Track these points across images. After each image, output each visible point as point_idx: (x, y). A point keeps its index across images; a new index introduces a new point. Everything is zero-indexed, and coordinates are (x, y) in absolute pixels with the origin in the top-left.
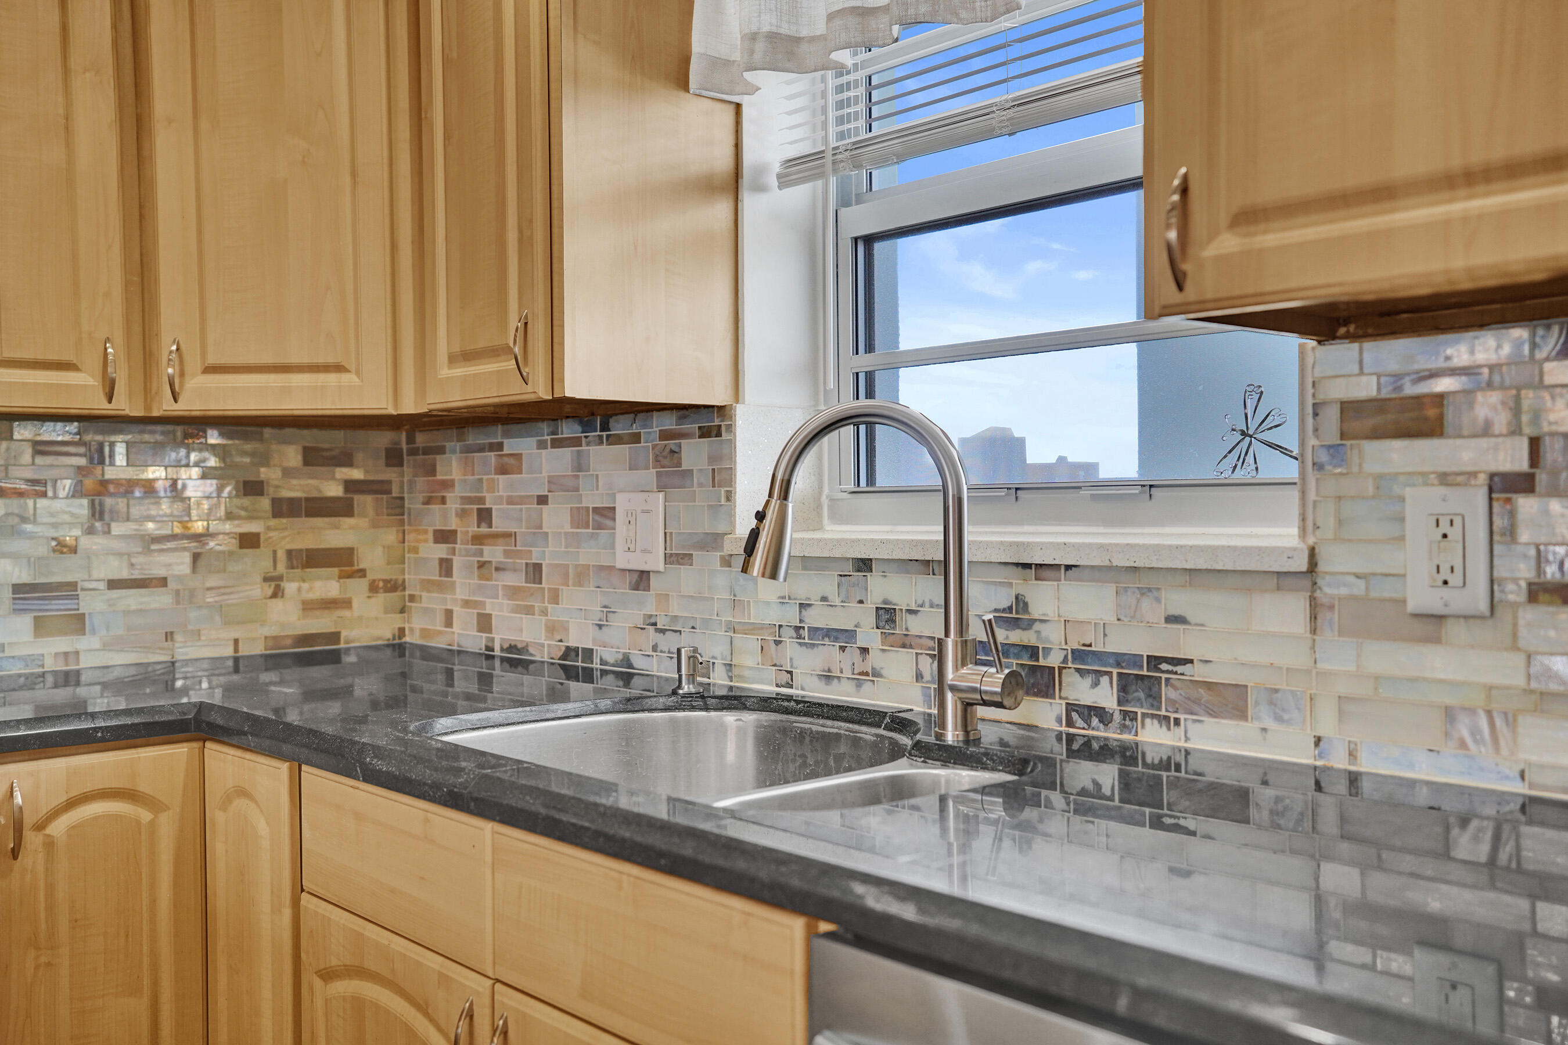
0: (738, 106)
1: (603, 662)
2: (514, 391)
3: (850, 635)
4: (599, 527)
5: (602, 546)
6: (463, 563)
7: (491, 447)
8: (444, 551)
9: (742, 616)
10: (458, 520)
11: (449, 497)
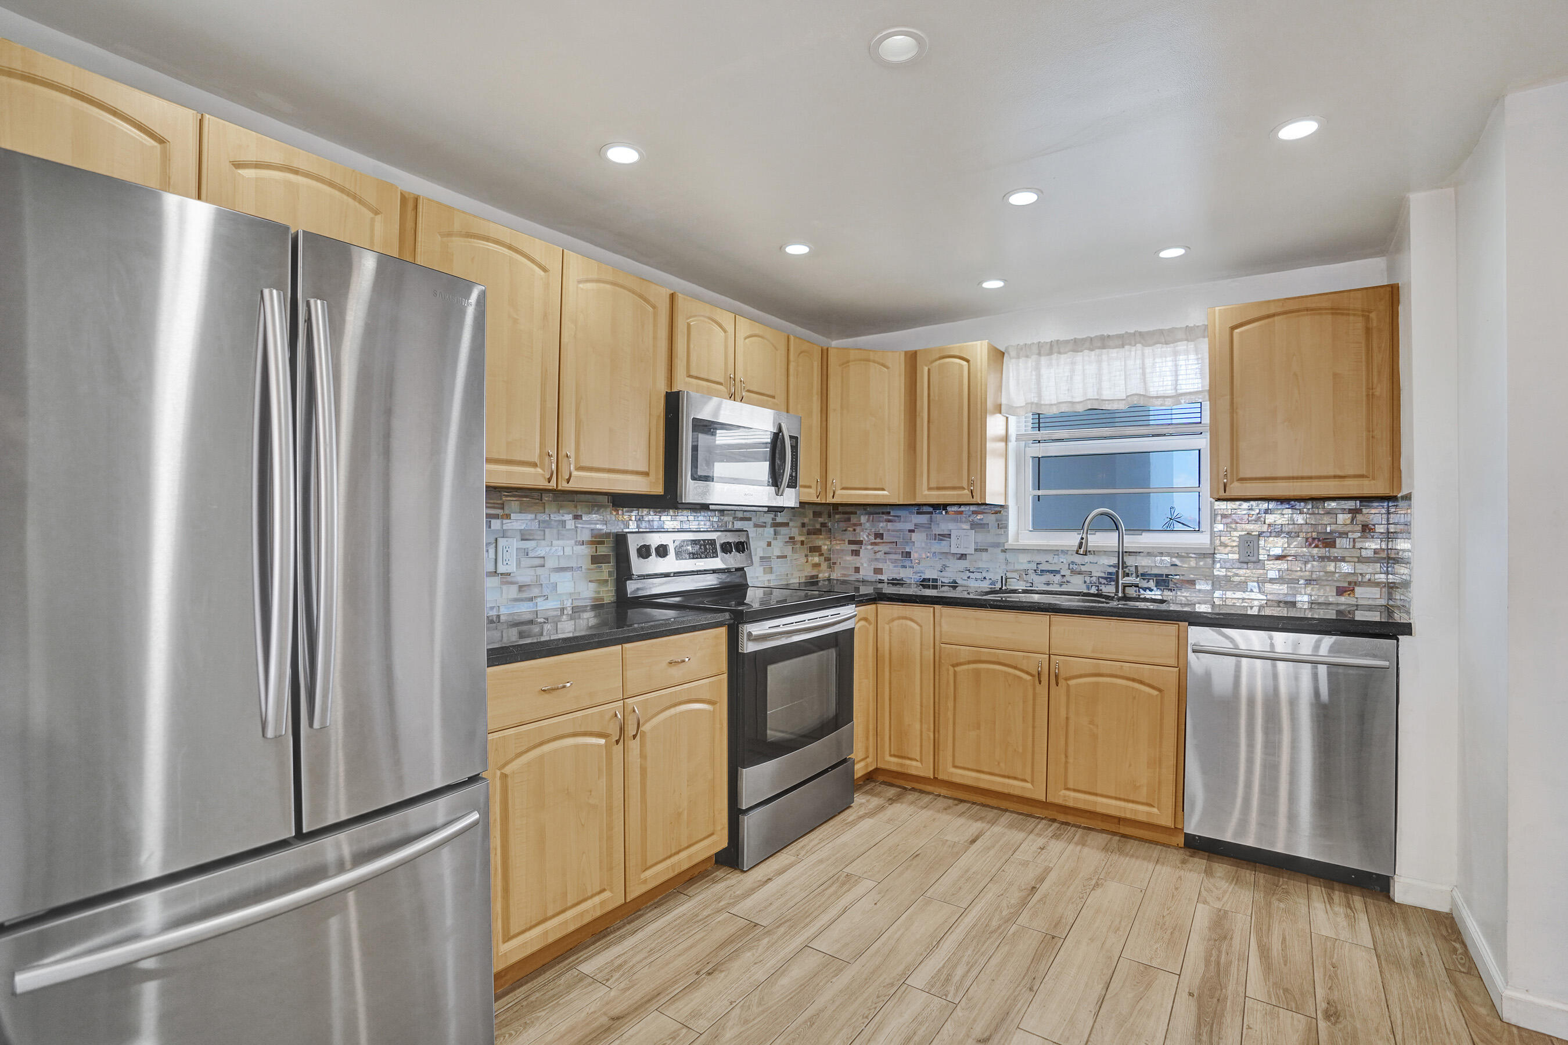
0: (1007, 418)
1: (942, 582)
2: (968, 499)
3: (1058, 572)
4: (942, 540)
5: (943, 546)
6: (866, 551)
7: (883, 513)
8: (854, 547)
9: (1010, 567)
10: (863, 537)
11: (858, 529)
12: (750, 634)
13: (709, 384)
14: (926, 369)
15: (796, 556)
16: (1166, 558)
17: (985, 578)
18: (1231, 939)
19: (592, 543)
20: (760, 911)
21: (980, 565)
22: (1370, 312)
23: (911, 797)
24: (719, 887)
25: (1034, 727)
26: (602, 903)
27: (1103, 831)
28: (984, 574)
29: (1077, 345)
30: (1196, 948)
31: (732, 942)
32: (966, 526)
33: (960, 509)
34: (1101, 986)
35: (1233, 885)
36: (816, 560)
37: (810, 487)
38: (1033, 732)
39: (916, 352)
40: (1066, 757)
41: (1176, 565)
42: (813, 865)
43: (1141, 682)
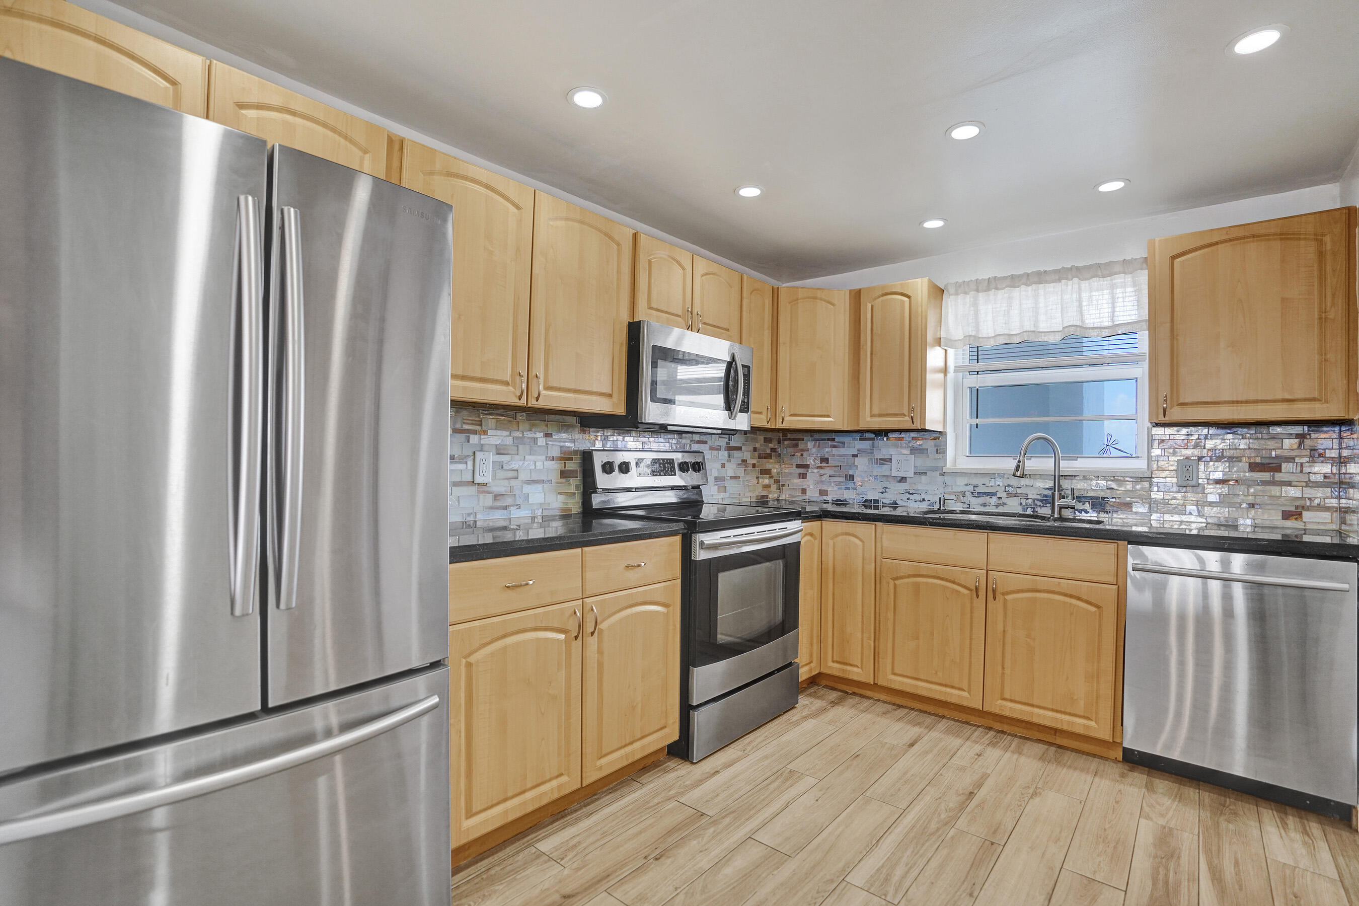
0: (946, 350)
1: (883, 502)
2: (909, 425)
3: (994, 494)
5: (884, 470)
6: (812, 474)
7: (828, 439)
8: (802, 470)
9: (949, 489)
10: (810, 461)
11: (805, 454)
12: (702, 543)
13: (667, 315)
14: (869, 306)
15: (748, 477)
16: (1102, 482)
17: (924, 500)
18: (1179, 857)
19: (561, 459)
20: (707, 801)
21: (920, 487)
22: (1323, 235)
23: (852, 701)
24: (672, 776)
25: (971, 639)
26: (560, 787)
27: (1039, 741)
28: (923, 496)
29: (1014, 281)
30: (1142, 864)
31: (680, 829)
32: (907, 451)
33: (900, 436)
34: (1043, 897)
35: (1176, 803)
36: (766, 481)
37: (761, 413)
38: (971, 644)
39: (860, 290)
40: (1003, 668)
41: (1113, 489)
42: (758, 760)
43: (1079, 599)
